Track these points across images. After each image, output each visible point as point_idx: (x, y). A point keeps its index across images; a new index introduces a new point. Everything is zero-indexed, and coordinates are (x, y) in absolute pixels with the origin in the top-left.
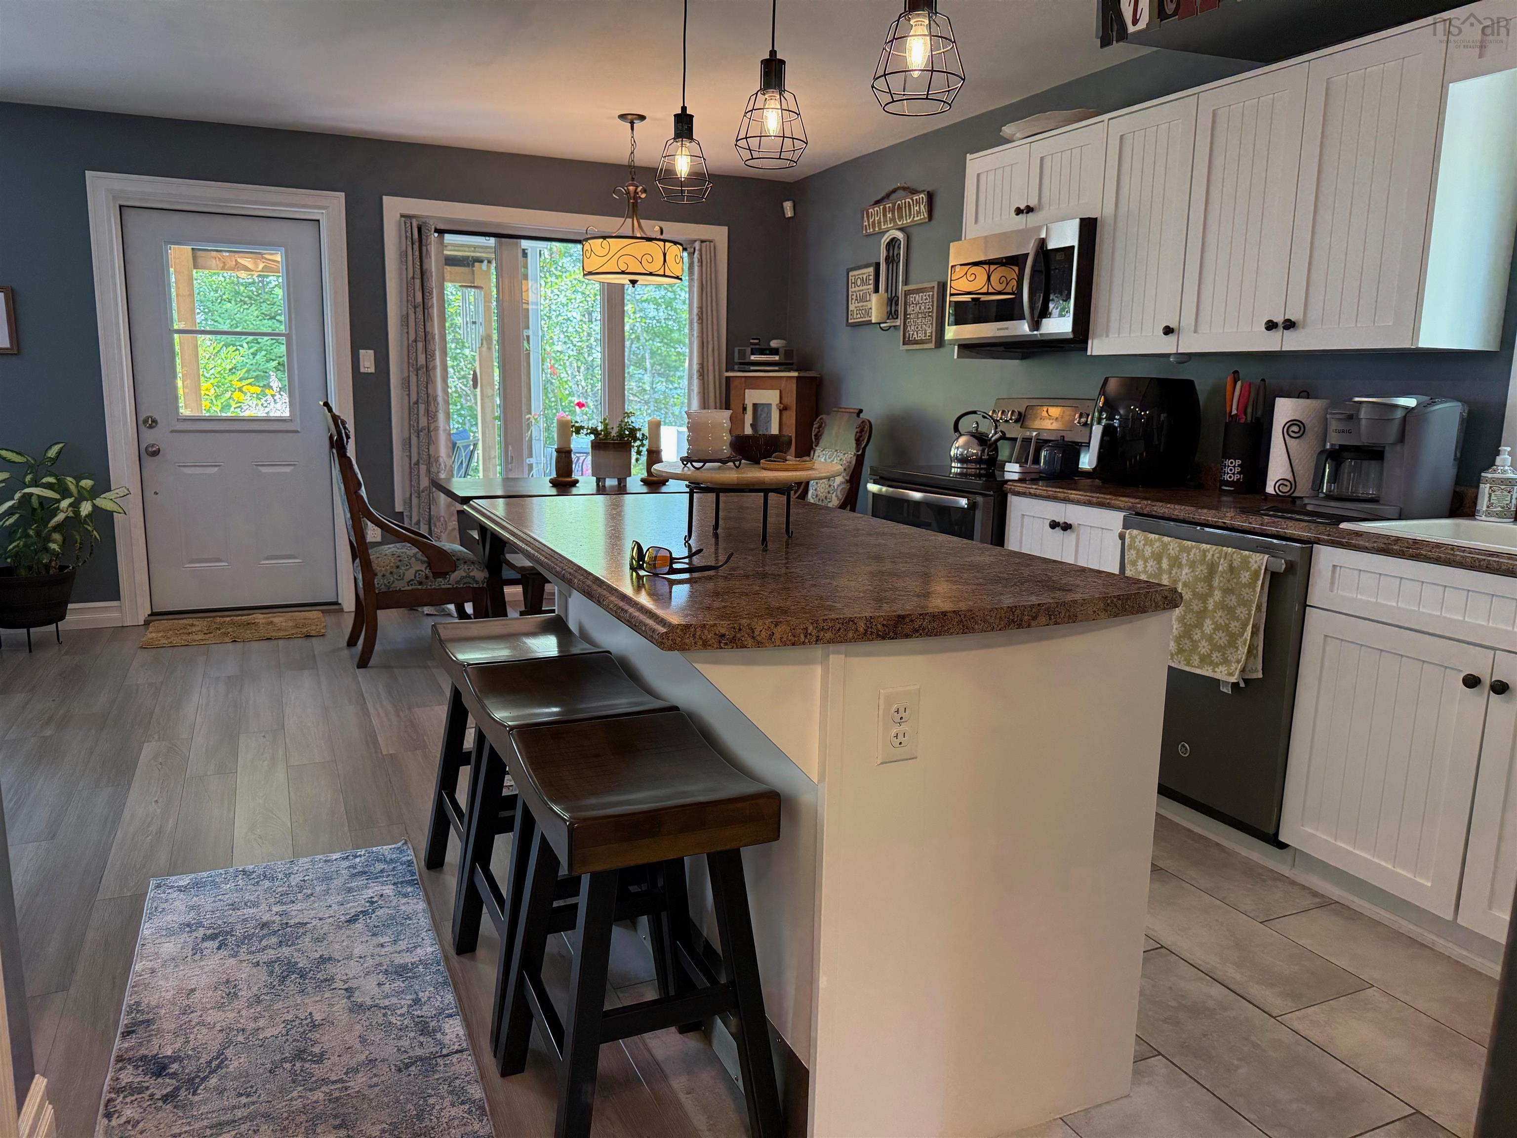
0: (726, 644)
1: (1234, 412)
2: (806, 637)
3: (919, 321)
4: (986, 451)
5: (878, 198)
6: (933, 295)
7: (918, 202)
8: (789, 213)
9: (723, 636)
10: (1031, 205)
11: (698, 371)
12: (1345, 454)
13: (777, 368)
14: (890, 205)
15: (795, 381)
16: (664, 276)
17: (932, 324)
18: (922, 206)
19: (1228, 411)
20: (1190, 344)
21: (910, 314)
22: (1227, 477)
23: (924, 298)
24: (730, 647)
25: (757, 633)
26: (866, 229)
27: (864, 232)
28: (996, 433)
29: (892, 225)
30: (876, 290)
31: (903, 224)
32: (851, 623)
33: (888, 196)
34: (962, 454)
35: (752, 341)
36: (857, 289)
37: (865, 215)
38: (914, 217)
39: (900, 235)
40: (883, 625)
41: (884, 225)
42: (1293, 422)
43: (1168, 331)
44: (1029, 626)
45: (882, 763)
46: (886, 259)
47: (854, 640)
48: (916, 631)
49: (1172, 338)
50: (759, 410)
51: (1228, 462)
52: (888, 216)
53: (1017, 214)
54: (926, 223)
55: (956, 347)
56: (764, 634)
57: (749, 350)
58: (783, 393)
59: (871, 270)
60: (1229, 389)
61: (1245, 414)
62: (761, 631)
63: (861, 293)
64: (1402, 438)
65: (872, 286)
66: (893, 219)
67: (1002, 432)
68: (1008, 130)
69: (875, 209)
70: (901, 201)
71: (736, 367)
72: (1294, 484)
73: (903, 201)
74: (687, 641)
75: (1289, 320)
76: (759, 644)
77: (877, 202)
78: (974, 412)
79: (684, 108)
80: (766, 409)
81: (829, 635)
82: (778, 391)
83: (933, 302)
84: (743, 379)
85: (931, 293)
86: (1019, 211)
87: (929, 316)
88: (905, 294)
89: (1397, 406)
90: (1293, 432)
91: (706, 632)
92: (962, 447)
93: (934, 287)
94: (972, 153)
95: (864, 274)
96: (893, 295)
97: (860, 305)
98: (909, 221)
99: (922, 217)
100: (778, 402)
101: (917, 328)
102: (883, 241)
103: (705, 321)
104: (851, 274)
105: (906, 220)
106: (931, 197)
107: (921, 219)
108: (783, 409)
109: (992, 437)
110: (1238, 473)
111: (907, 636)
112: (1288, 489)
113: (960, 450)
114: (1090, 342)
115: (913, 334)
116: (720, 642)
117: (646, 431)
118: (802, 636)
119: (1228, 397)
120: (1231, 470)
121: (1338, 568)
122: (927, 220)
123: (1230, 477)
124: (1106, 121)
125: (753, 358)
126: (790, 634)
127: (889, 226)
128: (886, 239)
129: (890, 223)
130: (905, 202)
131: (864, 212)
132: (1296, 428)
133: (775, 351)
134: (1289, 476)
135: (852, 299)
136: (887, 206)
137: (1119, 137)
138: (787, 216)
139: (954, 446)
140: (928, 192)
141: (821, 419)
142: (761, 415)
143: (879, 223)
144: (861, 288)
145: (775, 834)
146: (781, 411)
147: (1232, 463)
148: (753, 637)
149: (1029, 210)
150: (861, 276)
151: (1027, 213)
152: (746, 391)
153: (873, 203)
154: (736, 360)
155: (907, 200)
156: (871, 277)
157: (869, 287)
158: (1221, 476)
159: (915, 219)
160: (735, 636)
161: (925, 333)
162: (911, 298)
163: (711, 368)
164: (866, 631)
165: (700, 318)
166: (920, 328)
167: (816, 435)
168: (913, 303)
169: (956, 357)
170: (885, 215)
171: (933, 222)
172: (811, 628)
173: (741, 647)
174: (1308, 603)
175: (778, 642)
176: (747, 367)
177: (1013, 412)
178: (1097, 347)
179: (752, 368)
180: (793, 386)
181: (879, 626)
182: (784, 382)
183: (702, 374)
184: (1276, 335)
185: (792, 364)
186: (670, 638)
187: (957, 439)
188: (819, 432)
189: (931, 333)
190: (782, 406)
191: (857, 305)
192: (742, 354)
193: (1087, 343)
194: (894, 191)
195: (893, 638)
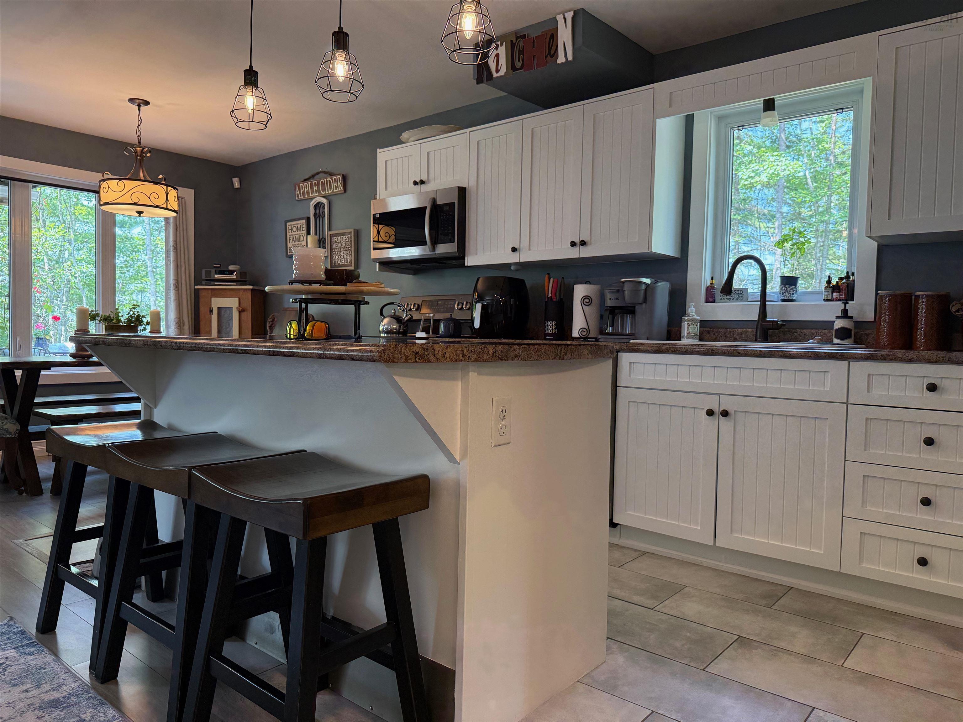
0: (419, 359)
1: (550, 295)
2: (463, 356)
3: (342, 253)
4: (402, 326)
5: (306, 177)
6: (351, 237)
7: (336, 181)
8: (237, 185)
9: (417, 353)
10: (424, 180)
11: (174, 285)
12: (617, 311)
13: (235, 284)
14: (316, 182)
15: (250, 292)
16: (167, 209)
17: (351, 254)
18: (339, 183)
19: (546, 295)
20: (526, 257)
21: (335, 249)
22: (548, 331)
23: (344, 238)
24: (421, 361)
25: (436, 352)
26: (298, 196)
27: (297, 198)
28: (407, 316)
29: (317, 194)
30: (308, 233)
31: (325, 194)
32: (486, 349)
33: (313, 176)
34: (387, 329)
35: (215, 265)
36: (293, 233)
37: (297, 188)
38: (333, 190)
39: (324, 201)
40: (501, 351)
41: (312, 194)
42: (586, 297)
43: (514, 250)
44: (563, 359)
45: (496, 446)
46: (314, 215)
47: (487, 360)
48: (516, 356)
49: (516, 254)
50: (223, 313)
51: (549, 323)
52: (315, 188)
53: (415, 185)
54: (342, 193)
55: (378, 264)
56: (440, 353)
57: (213, 271)
58: (242, 300)
59: (304, 221)
60: (546, 283)
61: (556, 296)
62: (439, 351)
63: (297, 236)
64: (645, 300)
65: (305, 232)
66: (318, 191)
67: (410, 315)
68: (405, 135)
69: (305, 184)
70: (324, 179)
71: (204, 283)
72: (588, 331)
73: (325, 180)
74: (396, 356)
75: (583, 241)
76: (438, 360)
77: (305, 180)
78: (393, 303)
79: (251, 67)
80: (228, 312)
81: (474, 356)
82: (237, 299)
83: (351, 241)
84: (210, 291)
85: (349, 236)
86: (415, 183)
87: (349, 250)
88: (330, 236)
89: (642, 283)
90: (586, 302)
91: (407, 350)
92: (386, 324)
93: (351, 232)
94: (380, 148)
95: (299, 224)
96: (321, 237)
97: (296, 243)
98: (330, 192)
99: (339, 190)
100: (238, 306)
101: (340, 257)
102: (311, 204)
103: (178, 251)
104: (288, 224)
105: (328, 191)
106: (345, 178)
107: (338, 191)
108: (241, 311)
109: (405, 318)
110: (554, 329)
111: (513, 359)
112: (586, 333)
113: (386, 326)
114: (466, 258)
115: (337, 261)
116: (416, 358)
117: (148, 318)
118: (461, 356)
119: (546, 288)
120: (551, 327)
121: (632, 364)
122: (343, 192)
123: (551, 331)
124: (468, 132)
125: (216, 276)
126: (454, 354)
127: (315, 195)
128: (313, 203)
129: (316, 193)
130: (327, 181)
131: (296, 185)
132: (587, 300)
133: (231, 272)
134: (586, 327)
135: (290, 240)
136: (314, 182)
137: (476, 143)
138: (235, 187)
139: (381, 325)
140: (343, 175)
141: (273, 316)
142: (224, 315)
143: (308, 193)
144: (296, 233)
145: (425, 505)
146: (240, 312)
147: (551, 323)
148: (435, 355)
149: (422, 182)
150: (296, 226)
151: (421, 184)
152: (212, 299)
153: (303, 180)
154: (204, 277)
155: (328, 179)
156: (304, 226)
157: (302, 232)
158: (545, 331)
159: (335, 191)
160: (424, 354)
161: (347, 260)
162: (335, 239)
163: (183, 282)
164: (493, 354)
165: (175, 248)
166: (342, 257)
167: (270, 327)
168: (336, 242)
169: (377, 270)
170: (312, 188)
171: (347, 193)
172: (465, 351)
173: (428, 362)
174: (617, 385)
175: (448, 359)
176: (212, 283)
177: (414, 304)
178: (470, 261)
179: (216, 283)
180: (249, 295)
181: (499, 352)
182: (241, 292)
183: (177, 286)
184: (576, 249)
185: (245, 281)
186: (386, 354)
187: (382, 321)
188: (273, 324)
189: (351, 260)
190: (241, 309)
191: (293, 243)
192: (208, 273)
193: (464, 259)
194: (318, 173)
195: (506, 361)
